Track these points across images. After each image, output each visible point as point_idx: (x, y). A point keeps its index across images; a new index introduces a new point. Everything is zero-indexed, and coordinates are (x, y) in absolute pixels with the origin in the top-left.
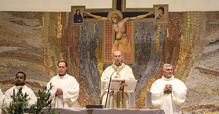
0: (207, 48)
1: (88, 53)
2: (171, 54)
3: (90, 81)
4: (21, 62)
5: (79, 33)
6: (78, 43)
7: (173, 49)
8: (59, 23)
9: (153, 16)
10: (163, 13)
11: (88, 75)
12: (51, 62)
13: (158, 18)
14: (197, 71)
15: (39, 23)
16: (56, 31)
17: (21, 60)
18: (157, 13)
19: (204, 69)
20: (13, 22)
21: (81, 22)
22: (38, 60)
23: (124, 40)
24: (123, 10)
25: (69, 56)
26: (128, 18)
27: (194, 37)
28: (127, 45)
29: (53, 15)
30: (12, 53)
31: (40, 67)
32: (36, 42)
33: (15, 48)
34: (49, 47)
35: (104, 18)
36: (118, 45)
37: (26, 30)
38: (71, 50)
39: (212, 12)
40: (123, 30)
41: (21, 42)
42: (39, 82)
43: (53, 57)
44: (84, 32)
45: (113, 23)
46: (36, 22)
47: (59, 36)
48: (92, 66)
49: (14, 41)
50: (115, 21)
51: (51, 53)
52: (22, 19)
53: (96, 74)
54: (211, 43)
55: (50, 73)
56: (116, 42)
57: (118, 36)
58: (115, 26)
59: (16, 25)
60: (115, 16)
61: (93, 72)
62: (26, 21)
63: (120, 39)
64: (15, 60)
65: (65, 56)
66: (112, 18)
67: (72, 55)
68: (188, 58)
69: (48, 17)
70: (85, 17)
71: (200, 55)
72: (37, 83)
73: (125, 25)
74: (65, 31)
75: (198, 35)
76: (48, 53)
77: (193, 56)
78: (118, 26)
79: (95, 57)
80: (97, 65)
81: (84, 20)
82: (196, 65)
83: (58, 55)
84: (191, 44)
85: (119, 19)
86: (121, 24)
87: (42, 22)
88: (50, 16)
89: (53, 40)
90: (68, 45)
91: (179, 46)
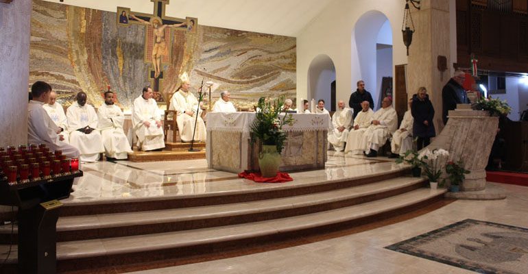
0: (202, 55)
1: (110, 50)
2: (177, 57)
3: (112, 77)
4: (45, 54)
5: (101, 31)
6: (101, 40)
7: (178, 53)
8: (83, 18)
9: (185, 26)
10: (193, 25)
11: (110, 71)
12: (75, 56)
13: (190, 29)
14: (196, 72)
15: (63, 15)
16: (81, 25)
17: (45, 51)
18: (190, 24)
19: (200, 72)
20: (36, 11)
21: (127, 23)
22: (62, 53)
23: (163, 44)
24: (163, 18)
25: (93, 51)
26: (166, 25)
27: (195, 45)
28: (165, 49)
29: (77, 10)
30: (35, 44)
31: (65, 60)
32: (61, 34)
33: (39, 39)
34: (73, 41)
35: (146, 22)
36: (158, 48)
37: (50, 21)
38: (95, 46)
39: (207, 27)
40: (162, 35)
41: (44, 32)
42: (64, 75)
43: (77, 52)
44: (106, 30)
45: (154, 27)
46: (60, 14)
47: (83, 30)
48: (114, 64)
49: (37, 31)
50: (156, 26)
51: (75, 47)
52: (46, 9)
53: (117, 71)
54: (206, 51)
55: (75, 67)
56: (156, 45)
57: (158, 40)
58: (156, 30)
59: (39, 15)
60: (156, 21)
61: (114, 67)
62: (49, 11)
63: (159, 43)
64: (39, 51)
65: (89, 51)
66: (153, 23)
67: (95, 51)
68: (189, 62)
69: (73, 11)
70: (130, 19)
71: (198, 60)
72: (62, 76)
73: (164, 31)
74: (89, 27)
75: (196, 44)
76: (73, 47)
77: (193, 61)
78: (158, 31)
79: (116, 55)
80: (117, 61)
81: (129, 21)
82: (195, 68)
83: (82, 50)
84: (192, 51)
85: (159, 25)
86: (161, 29)
87: (66, 15)
88: (75, 10)
89: (77, 34)
90: (91, 41)
91: (183, 51)
